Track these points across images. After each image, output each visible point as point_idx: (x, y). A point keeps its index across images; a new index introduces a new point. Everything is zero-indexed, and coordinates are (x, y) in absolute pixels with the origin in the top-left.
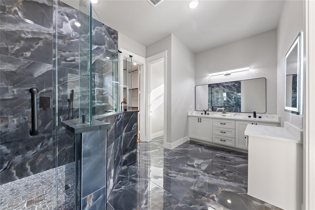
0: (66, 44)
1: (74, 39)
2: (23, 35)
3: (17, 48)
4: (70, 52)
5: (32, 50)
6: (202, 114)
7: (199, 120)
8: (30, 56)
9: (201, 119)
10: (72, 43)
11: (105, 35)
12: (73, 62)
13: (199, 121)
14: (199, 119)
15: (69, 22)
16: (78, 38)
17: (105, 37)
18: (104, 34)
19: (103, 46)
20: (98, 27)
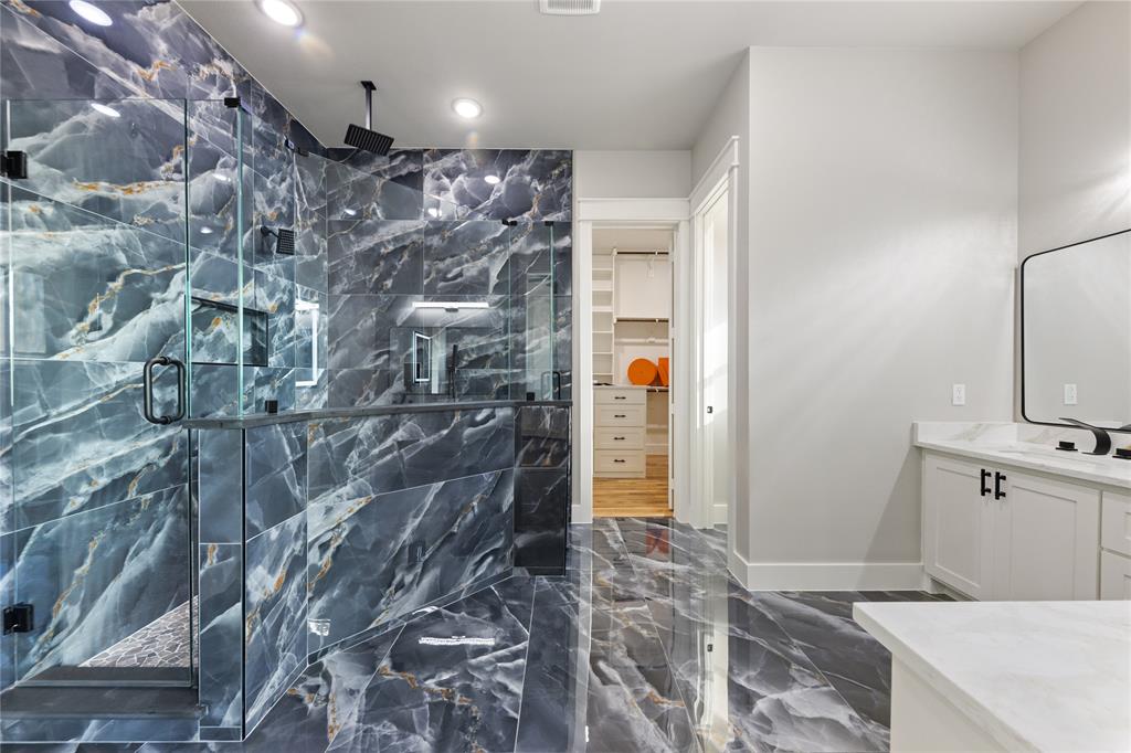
0: (446, 242)
1: (460, 223)
2: (383, 250)
3: (376, 276)
4: (452, 257)
5: (395, 273)
6: (1067, 446)
7: (990, 483)
8: (392, 287)
9: (999, 477)
10: (456, 235)
11: (532, 179)
12: (459, 280)
13: (984, 491)
14: (984, 474)
15: (451, 188)
16: (468, 218)
17: (533, 185)
18: (528, 178)
19: (526, 215)
20: (514, 167)
